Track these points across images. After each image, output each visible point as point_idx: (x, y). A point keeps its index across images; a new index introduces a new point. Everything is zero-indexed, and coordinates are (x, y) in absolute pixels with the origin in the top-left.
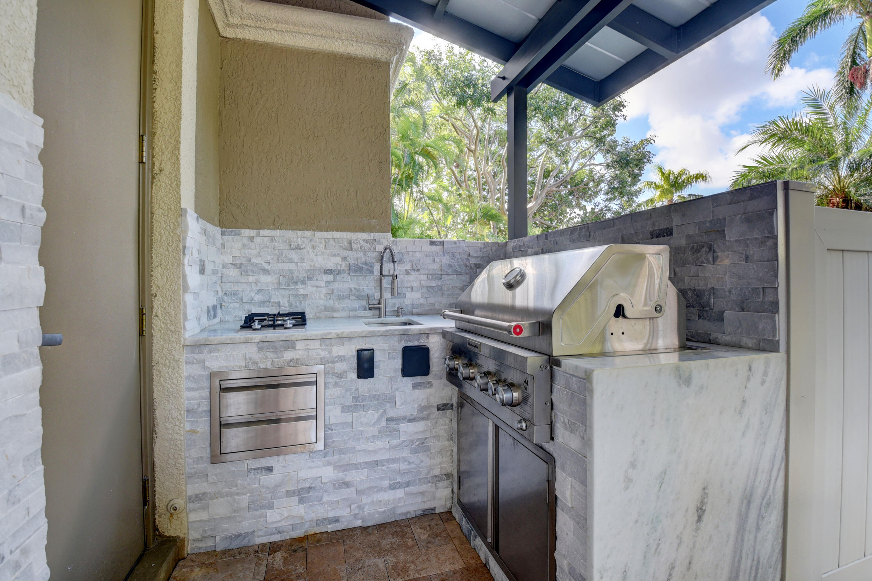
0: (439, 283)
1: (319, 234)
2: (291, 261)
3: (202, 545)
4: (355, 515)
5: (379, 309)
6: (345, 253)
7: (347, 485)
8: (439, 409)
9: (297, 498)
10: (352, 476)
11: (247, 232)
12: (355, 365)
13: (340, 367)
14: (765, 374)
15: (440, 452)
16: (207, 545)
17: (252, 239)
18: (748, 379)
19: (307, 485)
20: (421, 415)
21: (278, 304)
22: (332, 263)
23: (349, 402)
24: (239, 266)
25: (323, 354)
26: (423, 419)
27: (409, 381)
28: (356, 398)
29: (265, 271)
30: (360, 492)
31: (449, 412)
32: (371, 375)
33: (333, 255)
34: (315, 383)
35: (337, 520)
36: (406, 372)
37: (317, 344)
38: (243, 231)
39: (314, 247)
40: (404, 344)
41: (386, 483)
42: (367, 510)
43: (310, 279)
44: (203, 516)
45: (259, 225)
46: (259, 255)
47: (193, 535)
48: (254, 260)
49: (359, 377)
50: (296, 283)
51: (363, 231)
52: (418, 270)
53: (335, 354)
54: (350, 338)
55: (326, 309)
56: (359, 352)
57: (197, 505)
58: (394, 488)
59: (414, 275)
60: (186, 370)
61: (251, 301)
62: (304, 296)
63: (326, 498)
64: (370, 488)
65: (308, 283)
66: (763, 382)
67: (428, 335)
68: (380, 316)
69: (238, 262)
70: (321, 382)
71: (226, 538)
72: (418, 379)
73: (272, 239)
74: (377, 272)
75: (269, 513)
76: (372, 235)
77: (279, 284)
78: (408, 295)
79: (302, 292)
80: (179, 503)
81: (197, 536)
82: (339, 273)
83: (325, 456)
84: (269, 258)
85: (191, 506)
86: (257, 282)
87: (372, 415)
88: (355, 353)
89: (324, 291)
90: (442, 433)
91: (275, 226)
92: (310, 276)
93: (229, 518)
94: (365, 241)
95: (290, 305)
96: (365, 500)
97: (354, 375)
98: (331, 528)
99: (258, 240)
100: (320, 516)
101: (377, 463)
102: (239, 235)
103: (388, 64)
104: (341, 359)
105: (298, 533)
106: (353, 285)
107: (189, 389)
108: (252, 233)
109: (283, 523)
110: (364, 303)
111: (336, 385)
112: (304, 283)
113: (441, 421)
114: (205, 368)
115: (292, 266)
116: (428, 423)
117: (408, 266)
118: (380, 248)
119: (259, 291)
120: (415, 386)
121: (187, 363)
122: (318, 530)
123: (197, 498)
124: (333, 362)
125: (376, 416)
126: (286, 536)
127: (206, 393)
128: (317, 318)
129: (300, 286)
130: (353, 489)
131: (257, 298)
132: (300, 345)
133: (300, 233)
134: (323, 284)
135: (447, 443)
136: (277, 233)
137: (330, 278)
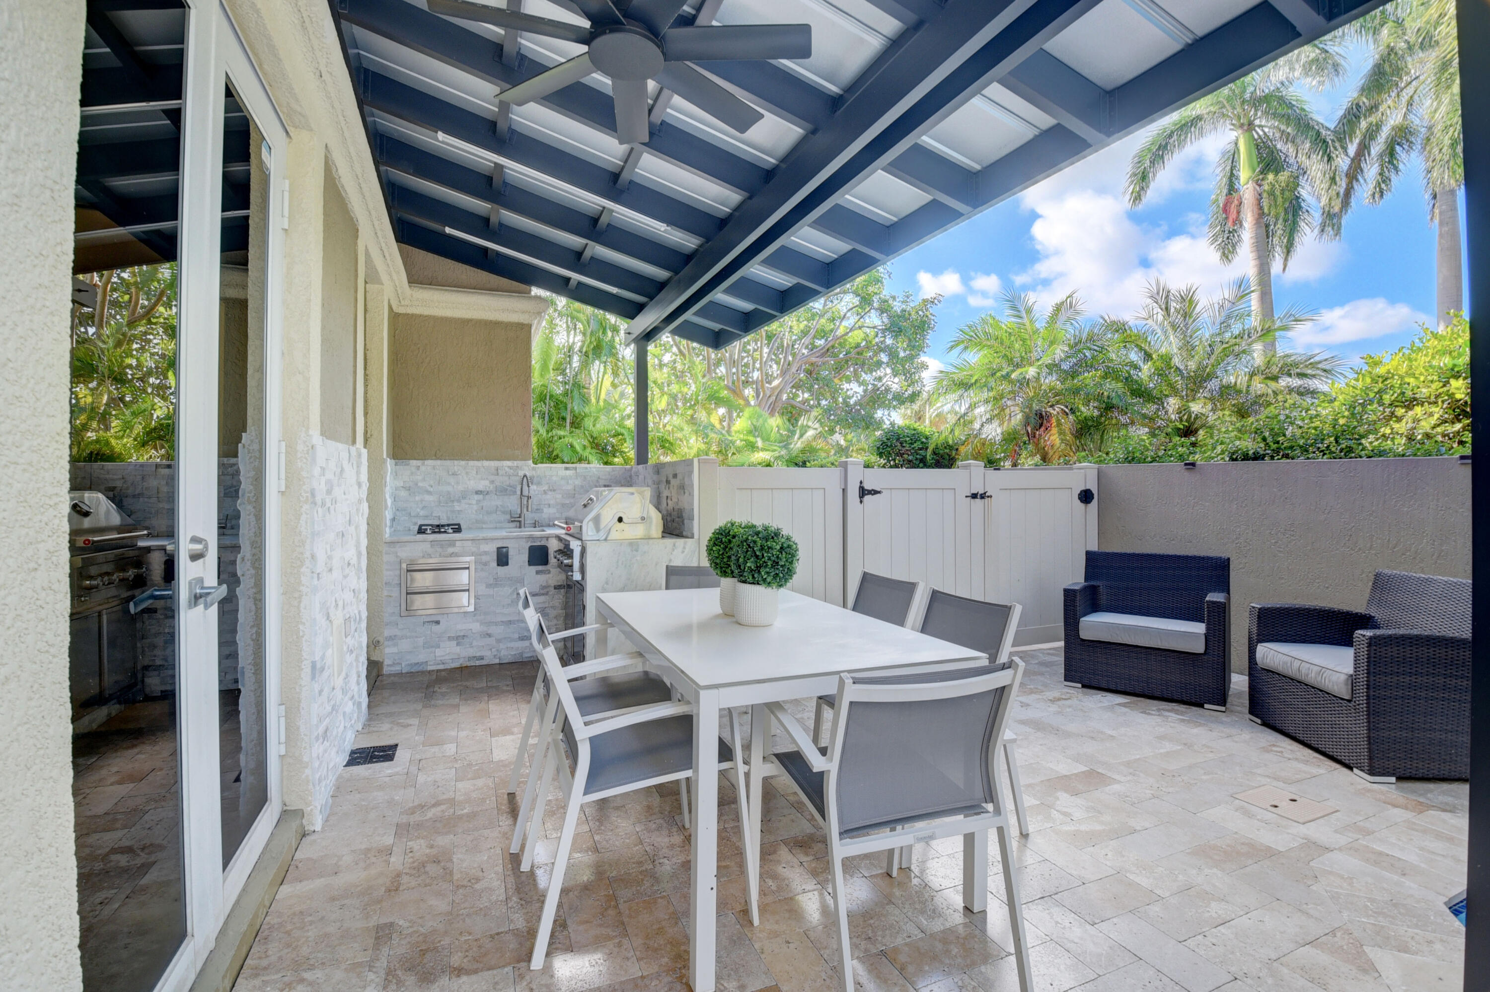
0: (572, 501)
1: (471, 463)
2: (449, 484)
3: (392, 669)
4: (495, 656)
5: (520, 522)
6: (492, 478)
7: (489, 635)
8: (555, 588)
9: (455, 642)
10: (493, 630)
11: (414, 463)
12: (495, 557)
13: (485, 558)
14: (684, 548)
15: (556, 617)
16: (397, 669)
17: (418, 468)
18: (673, 550)
19: (462, 634)
20: (542, 592)
21: (439, 518)
22: (483, 485)
23: (491, 581)
24: (409, 489)
25: (474, 549)
26: (543, 594)
27: (534, 569)
28: (496, 579)
29: (429, 493)
30: (499, 641)
31: (562, 591)
32: (507, 564)
33: (482, 479)
34: (468, 590)
35: (482, 658)
36: (531, 563)
37: (469, 543)
38: (411, 461)
39: (467, 473)
40: (530, 544)
41: (516, 636)
42: (503, 653)
43: (464, 498)
44: (394, 650)
45: (423, 457)
46: (424, 480)
47: (387, 662)
48: (420, 484)
49: (498, 565)
50: (453, 501)
51: (509, 460)
52: (554, 490)
53: (482, 550)
54: (493, 539)
55: (477, 521)
56: (498, 549)
57: (390, 643)
58: (522, 640)
59: (550, 495)
60: (386, 558)
61: (417, 516)
62: (459, 512)
63: (475, 643)
64: (505, 638)
65: (463, 501)
66: (683, 552)
67: (547, 538)
68: (520, 527)
69: (408, 485)
70: (472, 568)
71: (409, 665)
72: (540, 568)
73: (434, 468)
74: (519, 493)
75: (437, 650)
76: (515, 463)
77: (440, 502)
78: (545, 510)
79: (457, 508)
80: (381, 639)
81: (390, 663)
82: (488, 493)
83: (475, 615)
84: (432, 483)
85: (386, 643)
86: (422, 501)
87: (507, 590)
88: (495, 550)
89: (475, 507)
90: (557, 604)
91: (437, 457)
92: (464, 496)
93: (411, 652)
94: (510, 467)
95: (448, 518)
96: (502, 646)
97: (495, 564)
98: (478, 663)
99: (423, 468)
100: (471, 655)
101: (510, 622)
102: (408, 465)
103: (530, 326)
104: (486, 553)
105: (456, 665)
106: (499, 503)
107: (387, 570)
108: (419, 463)
109: (447, 657)
110: (508, 517)
111: (482, 570)
112: (459, 501)
113: (556, 596)
114: (397, 556)
115: (450, 489)
116: (547, 597)
117: (546, 488)
118: (521, 473)
119: (424, 508)
120: (538, 572)
121: (386, 554)
122: (469, 664)
123: (390, 638)
124: (480, 555)
125: (510, 591)
126: (448, 667)
127: (398, 572)
128: (470, 528)
129: (456, 504)
130: (493, 639)
131: (422, 513)
132: (458, 544)
133: (456, 462)
134: (474, 502)
135: (561, 611)
136: (439, 462)
137: (481, 497)
